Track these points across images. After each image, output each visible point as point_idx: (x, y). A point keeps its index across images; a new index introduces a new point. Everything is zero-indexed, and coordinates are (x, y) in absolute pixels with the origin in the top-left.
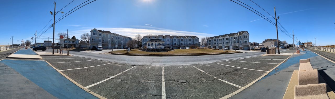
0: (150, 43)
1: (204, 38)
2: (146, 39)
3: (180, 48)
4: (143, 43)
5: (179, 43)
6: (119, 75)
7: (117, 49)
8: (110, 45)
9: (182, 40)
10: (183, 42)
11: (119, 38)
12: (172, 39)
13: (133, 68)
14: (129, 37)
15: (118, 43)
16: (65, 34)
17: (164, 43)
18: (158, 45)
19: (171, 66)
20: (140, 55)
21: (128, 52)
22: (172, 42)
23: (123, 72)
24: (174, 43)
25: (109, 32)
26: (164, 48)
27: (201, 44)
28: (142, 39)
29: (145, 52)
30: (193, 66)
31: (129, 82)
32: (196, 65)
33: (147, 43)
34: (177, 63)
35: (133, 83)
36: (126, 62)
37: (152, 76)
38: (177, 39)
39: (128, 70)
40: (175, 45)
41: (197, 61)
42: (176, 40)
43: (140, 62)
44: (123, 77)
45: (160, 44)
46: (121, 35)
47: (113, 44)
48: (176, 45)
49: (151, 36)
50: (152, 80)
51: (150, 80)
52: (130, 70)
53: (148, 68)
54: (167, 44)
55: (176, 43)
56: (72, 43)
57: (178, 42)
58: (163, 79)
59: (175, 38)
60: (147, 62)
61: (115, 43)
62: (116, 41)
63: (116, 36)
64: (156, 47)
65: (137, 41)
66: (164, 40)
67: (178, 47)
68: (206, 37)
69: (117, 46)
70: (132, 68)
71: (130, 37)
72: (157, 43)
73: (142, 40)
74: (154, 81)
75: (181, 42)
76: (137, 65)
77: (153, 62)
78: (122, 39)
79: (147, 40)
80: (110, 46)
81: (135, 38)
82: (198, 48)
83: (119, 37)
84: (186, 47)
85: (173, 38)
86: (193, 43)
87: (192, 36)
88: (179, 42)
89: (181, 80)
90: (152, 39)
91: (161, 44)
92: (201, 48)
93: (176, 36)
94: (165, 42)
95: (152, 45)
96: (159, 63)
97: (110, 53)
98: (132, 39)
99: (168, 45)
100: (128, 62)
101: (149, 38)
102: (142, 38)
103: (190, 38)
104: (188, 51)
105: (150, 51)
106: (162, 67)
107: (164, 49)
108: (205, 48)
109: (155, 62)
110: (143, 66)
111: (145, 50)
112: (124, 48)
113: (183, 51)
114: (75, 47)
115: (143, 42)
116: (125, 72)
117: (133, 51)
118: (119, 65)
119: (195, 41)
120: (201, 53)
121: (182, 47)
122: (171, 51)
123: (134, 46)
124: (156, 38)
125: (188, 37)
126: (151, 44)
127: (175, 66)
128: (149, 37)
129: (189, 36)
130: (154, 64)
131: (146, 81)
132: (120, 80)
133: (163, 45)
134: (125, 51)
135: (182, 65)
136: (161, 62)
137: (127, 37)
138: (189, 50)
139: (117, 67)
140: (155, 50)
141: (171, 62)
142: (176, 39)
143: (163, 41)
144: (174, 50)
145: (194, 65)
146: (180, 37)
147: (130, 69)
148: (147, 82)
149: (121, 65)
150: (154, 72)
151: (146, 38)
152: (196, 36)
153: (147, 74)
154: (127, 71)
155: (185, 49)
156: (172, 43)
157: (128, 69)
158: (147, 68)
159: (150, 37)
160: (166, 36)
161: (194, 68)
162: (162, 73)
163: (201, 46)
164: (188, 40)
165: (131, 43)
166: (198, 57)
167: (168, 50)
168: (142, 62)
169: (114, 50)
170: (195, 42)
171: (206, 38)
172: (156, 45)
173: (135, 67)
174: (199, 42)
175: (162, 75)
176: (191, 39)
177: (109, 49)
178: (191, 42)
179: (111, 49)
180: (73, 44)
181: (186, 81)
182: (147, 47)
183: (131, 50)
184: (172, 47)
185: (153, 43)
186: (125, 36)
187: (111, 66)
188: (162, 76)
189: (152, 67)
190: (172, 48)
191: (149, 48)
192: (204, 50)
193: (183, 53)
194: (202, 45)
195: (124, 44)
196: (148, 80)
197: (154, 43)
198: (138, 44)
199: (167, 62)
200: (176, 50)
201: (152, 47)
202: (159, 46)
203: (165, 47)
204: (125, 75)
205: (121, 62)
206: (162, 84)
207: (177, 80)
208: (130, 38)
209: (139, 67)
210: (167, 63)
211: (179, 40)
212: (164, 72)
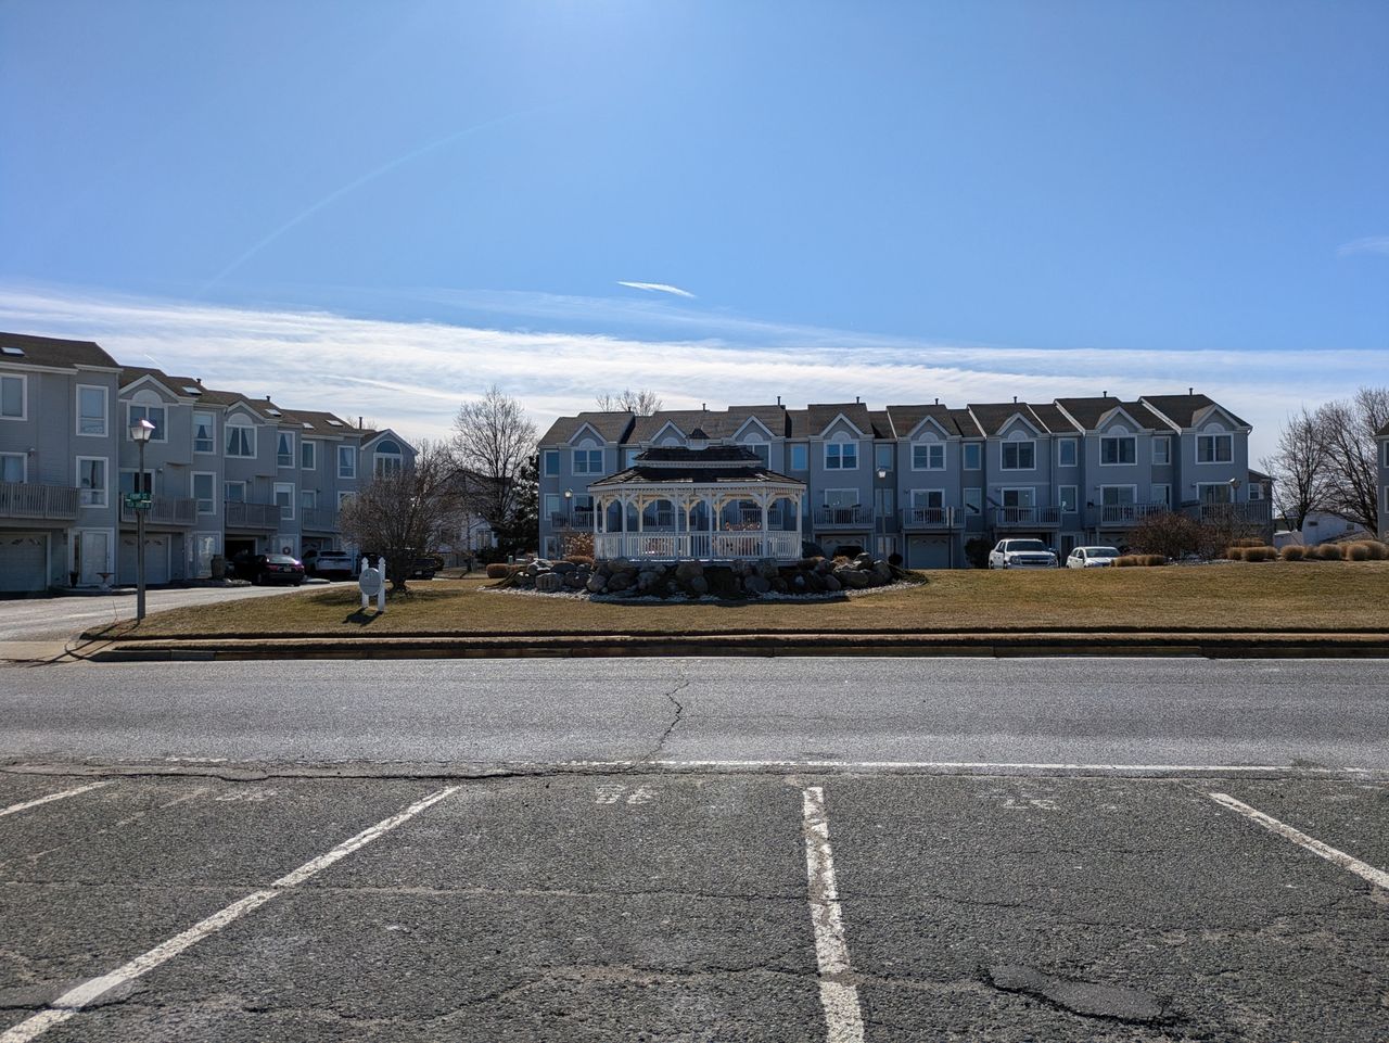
0: (638, 496)
1: (1336, 421)
2: (580, 455)
3: (994, 555)
4: (550, 505)
5: (972, 496)
6: (212, 936)
7: (215, 581)
8: (111, 533)
9: (1018, 456)
10: (1028, 485)
11: (238, 441)
12: (884, 453)
13: (419, 817)
14: (372, 434)
15: (233, 506)
17: (796, 494)
18: (729, 518)
19: (900, 772)
20: (519, 650)
21: (361, 618)
22: (893, 477)
23: (289, 880)
24: (913, 496)
25: (91, 353)
26: (797, 553)
27: (1283, 499)
28: (533, 452)
29: (577, 611)
30: (1221, 798)
31: (368, 1014)
32: (1257, 777)
33: (603, 498)
34: (974, 738)
35: (424, 1014)
36: (332, 746)
37: (677, 899)
38: (946, 443)
39: (353, 844)
40: (924, 525)
41: (1267, 734)
42: (937, 462)
43: (517, 725)
44: (270, 952)
45: (751, 513)
46: (267, 403)
47: (151, 519)
48: (937, 516)
49: (638, 410)
50: (677, 952)
51: (658, 951)
52: (390, 840)
53: (623, 801)
54: (835, 505)
55: (935, 498)
57: (964, 481)
58: (830, 951)
59: (929, 440)
60: (601, 726)
61: (186, 508)
62: (203, 483)
63: (204, 418)
64: (700, 546)
65: (476, 476)
66: (798, 462)
67: (965, 539)
68: (1368, 400)
69: (209, 546)
70: (416, 809)
71: (389, 434)
72: (717, 496)
73: (536, 462)
74: (710, 969)
75: (1003, 480)
76: (476, 771)
77: (679, 720)
78: (283, 448)
79: (596, 467)
80: (98, 543)
81: (460, 446)
82: (1255, 557)
83: (240, 421)
84: (1068, 549)
85: (905, 429)
86: (1158, 493)
87: (1152, 400)
88: (982, 480)
89: (1075, 970)
90: (655, 454)
91: (764, 503)
92: (1293, 556)
93: (937, 410)
94: (805, 478)
95: (661, 517)
96: (756, 731)
97: (109, 648)
98: (410, 452)
99: (844, 516)
100: (363, 740)
101: (624, 439)
102: (542, 444)
103: (1119, 432)
104: (1107, 588)
105: (639, 592)
106: (791, 780)
107: (804, 567)
108: (1358, 556)
109: (705, 724)
110: (557, 772)
111: (573, 588)
112: (310, 572)
113: (1039, 587)
115: (556, 488)
116: (308, 883)
117: (428, 596)
118: (234, 795)
119: (1191, 455)
120: (1294, 620)
121: (1012, 547)
122: (891, 596)
123: (446, 536)
124: (698, 434)
125: (1088, 409)
126: (641, 508)
127: (959, 772)
128: (625, 424)
129: (1108, 403)
130: (688, 753)
131: (600, 971)
132: (229, 1001)
133: (782, 517)
134: (325, 600)
135: (1060, 774)
136: (781, 724)
137: (345, 427)
138: (1115, 578)
139: (205, 822)
140: (699, 582)
141: (896, 723)
142: (937, 451)
143: (788, 476)
144: (923, 580)
145: (1233, 782)
146: (993, 415)
147: (384, 825)
148: (616, 992)
149: (257, 795)
150: (699, 848)
151: (587, 445)
152: (1203, 401)
153: (616, 880)
154: (336, 854)
155: (1064, 564)
156: (889, 493)
157: (352, 830)
158: (606, 795)
159: (629, 424)
160: (821, 415)
161: (1236, 818)
162: (804, 865)
163: (1286, 522)
164: (1096, 453)
165: (403, 495)
166: (1267, 680)
167: (848, 582)
168: (547, 726)
169: (161, 601)
170: (1198, 476)
171: (1359, 417)
172: (700, 520)
173: (449, 791)
174: (1256, 477)
175: (801, 892)
176: (1140, 435)
177: (94, 591)
178: (1138, 482)
179: (116, 590)
181: (1166, 1002)
182: (605, 545)
183: (399, 585)
184: (884, 546)
185: (665, 505)
186: (322, 420)
187: (106, 816)
188: (805, 899)
189: (671, 778)
190: (895, 559)
191: (622, 558)
192: (1346, 574)
193: (1041, 623)
194: (1304, 507)
195: (307, 515)
196: (625, 955)
197: (682, 495)
198: (495, 515)
199: (855, 725)
200: (944, 580)
201: (654, 544)
202: (736, 537)
203: (809, 549)
204: (305, 923)
205: (263, 746)
206: (830, 1020)
207: (1026, 976)
208: (390, 443)
209: (510, 789)
210: (858, 742)
211: (980, 454)
212: (826, 849)
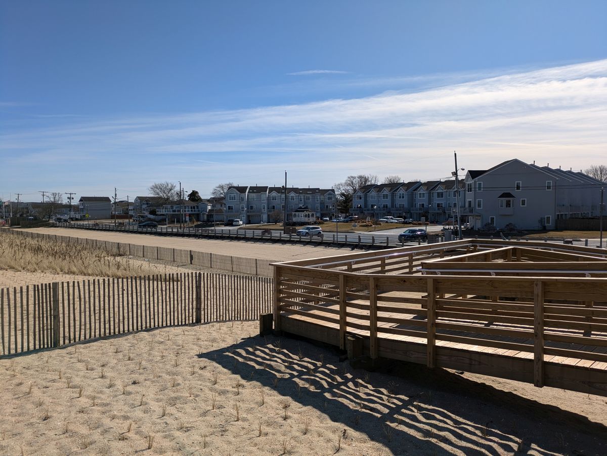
8: (267, 215)
16: (170, 185)
24: (419, 204)
38: (425, 192)
42: (424, 197)
56: (191, 211)
59: (422, 191)
75: (437, 201)
79: (361, 199)
114: (198, 220)
164: (452, 195)
180: (194, 212)
